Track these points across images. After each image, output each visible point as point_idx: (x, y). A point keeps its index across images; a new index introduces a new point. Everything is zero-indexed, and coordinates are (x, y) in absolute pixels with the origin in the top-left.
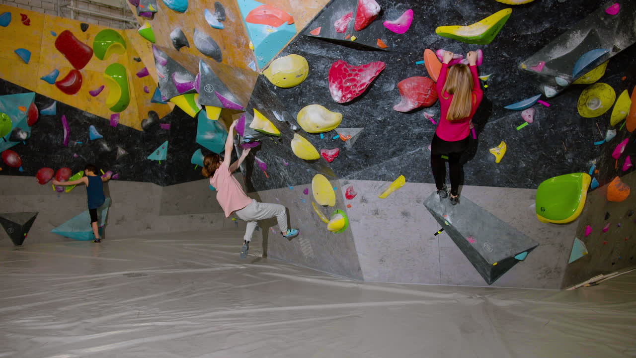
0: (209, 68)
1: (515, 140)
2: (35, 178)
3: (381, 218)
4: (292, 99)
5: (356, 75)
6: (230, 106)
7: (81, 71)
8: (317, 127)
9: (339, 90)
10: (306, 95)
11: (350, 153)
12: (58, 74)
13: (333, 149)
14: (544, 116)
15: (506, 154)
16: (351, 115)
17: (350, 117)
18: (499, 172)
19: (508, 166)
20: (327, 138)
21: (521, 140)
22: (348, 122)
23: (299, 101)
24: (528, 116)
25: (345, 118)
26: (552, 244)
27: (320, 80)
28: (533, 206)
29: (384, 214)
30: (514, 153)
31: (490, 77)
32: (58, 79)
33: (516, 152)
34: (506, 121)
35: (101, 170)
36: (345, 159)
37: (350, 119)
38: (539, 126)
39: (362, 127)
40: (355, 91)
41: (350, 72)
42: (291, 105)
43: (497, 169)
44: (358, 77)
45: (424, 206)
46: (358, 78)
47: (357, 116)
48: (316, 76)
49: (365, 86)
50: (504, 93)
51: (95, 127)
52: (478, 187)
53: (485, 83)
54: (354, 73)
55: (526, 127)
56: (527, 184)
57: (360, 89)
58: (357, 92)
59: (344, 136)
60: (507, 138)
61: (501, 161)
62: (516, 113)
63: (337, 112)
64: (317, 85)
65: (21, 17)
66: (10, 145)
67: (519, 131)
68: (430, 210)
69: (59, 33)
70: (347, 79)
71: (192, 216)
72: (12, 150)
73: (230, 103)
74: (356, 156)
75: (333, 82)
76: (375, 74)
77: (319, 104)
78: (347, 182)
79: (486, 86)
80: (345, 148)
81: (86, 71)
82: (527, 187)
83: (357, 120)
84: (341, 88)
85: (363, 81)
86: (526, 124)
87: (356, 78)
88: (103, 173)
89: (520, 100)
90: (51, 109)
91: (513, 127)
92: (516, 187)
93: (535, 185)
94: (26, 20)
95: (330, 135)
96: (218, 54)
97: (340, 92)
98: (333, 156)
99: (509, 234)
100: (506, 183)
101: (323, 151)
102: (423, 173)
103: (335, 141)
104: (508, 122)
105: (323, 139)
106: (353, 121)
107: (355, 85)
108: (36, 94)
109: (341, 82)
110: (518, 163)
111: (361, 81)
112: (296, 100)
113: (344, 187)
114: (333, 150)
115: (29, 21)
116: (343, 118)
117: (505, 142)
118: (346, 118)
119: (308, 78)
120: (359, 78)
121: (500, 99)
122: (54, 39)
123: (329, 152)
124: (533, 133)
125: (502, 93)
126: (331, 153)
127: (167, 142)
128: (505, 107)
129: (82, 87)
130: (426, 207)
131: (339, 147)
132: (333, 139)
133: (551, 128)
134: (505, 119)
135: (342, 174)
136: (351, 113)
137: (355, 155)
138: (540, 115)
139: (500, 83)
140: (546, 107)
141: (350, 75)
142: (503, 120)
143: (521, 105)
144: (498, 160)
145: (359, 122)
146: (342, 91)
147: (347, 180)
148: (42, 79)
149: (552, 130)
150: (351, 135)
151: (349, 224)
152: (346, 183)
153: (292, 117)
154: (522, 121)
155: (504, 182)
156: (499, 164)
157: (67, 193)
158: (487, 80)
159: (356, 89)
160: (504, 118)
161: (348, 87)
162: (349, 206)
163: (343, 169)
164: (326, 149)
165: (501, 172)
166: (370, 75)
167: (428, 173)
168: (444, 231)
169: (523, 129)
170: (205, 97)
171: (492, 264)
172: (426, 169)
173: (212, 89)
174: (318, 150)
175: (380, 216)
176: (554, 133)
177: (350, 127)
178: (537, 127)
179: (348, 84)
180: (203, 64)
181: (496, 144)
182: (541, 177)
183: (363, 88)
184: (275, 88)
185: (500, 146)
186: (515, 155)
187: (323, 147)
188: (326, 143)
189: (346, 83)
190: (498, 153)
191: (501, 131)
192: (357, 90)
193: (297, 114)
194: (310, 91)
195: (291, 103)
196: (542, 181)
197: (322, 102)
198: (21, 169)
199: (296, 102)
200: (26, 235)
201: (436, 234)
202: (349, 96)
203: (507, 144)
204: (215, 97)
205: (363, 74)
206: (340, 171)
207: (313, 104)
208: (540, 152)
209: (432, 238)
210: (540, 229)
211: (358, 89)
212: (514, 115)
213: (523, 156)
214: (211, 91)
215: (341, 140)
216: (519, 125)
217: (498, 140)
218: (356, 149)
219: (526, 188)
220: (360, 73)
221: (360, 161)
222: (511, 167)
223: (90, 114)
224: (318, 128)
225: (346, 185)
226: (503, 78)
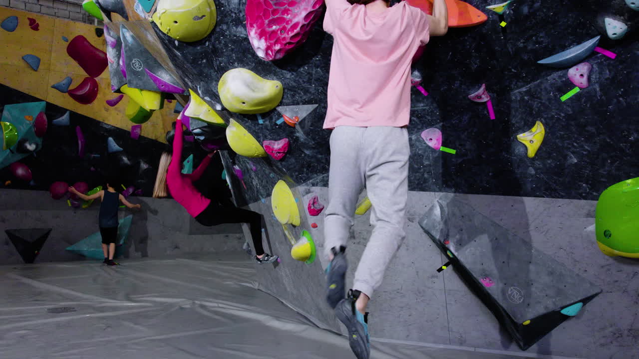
0: (132, 37)
1: (558, 119)
2: (48, 192)
3: (359, 243)
4: (204, 61)
5: (286, 11)
6: (167, 89)
7: (97, 79)
8: (244, 103)
9: (260, 38)
10: (222, 52)
11: (304, 145)
12: (70, 81)
13: (280, 139)
14: (607, 76)
15: (545, 142)
16: (294, 84)
17: (294, 87)
18: (533, 172)
19: (549, 162)
20: (267, 123)
21: (568, 117)
22: (293, 96)
23: (215, 63)
24: (578, 74)
25: (286, 89)
26: (624, 291)
27: (237, 25)
28: (592, 228)
29: (363, 238)
30: (557, 141)
31: (510, 5)
32: (71, 87)
33: (562, 137)
34: (543, 87)
35: (122, 185)
36: (300, 156)
37: (295, 91)
38: (599, 93)
39: (316, 103)
40: (284, 39)
41: (275, 7)
42: (206, 70)
43: (531, 168)
44: (288, 14)
45: (419, 227)
46: (288, 17)
47: (303, 85)
48: (229, 19)
49: (298, 29)
50: (535, 35)
51: (114, 140)
52: (502, 198)
53: (501, 17)
54: (282, 8)
55: (577, 96)
56: (580, 191)
57: (291, 34)
58: (288, 40)
59: (290, 119)
60: (545, 116)
61: (536, 154)
62: (560, 73)
63: (273, 80)
64: (235, 36)
65: (28, 22)
66: (19, 157)
67: (565, 102)
68: (427, 232)
69: (71, 38)
70: (271, 18)
71: (227, 236)
72: (20, 163)
73: (166, 84)
74: (316, 151)
75: (252, 26)
76: (314, 7)
77: (244, 66)
78: (309, 190)
79: (503, 24)
80: (297, 137)
81: (102, 79)
82: (580, 197)
83: (306, 91)
84: (262, 34)
85: (295, 20)
86: (576, 90)
87: (285, 16)
88: (125, 189)
89: (564, 48)
90: (64, 119)
91: (555, 96)
92: (562, 197)
93: (595, 194)
94: (34, 25)
95: (271, 119)
96: (120, 6)
97: (263, 40)
98: (280, 149)
99: (551, 273)
100: (546, 190)
101: (266, 143)
102: (415, 176)
103: (280, 126)
104: (545, 88)
105: (262, 124)
106: (300, 94)
107: (284, 28)
108: (47, 103)
109: (263, 23)
110: (565, 157)
111: (291, 20)
112: (210, 63)
113: (305, 197)
114: (280, 142)
115: (38, 25)
116: (284, 89)
117: (542, 122)
118: (288, 89)
119: (217, 24)
120: (290, 16)
121: (529, 48)
122: (66, 44)
123: (274, 144)
124: (588, 105)
125: (532, 36)
126: (278, 145)
127: (191, 156)
128: (539, 62)
129: (99, 96)
130: (422, 227)
131: (287, 136)
132: (277, 125)
133: (620, 96)
134: (541, 83)
135: (301, 178)
136: (295, 81)
137: (314, 148)
138: (600, 73)
139: (527, 17)
140: (609, 59)
141: (275, 12)
142: (539, 85)
143: (567, 55)
144: (531, 153)
145: (309, 95)
146: (266, 40)
147: (308, 188)
148: (53, 87)
149: (621, 99)
150: (299, 116)
151: (316, 251)
152: (308, 192)
153: (212, 91)
154: (570, 85)
155: (543, 188)
156: (533, 159)
157: (85, 209)
158: (504, 13)
159: (285, 35)
160: (539, 81)
161: (274, 32)
162: (315, 226)
163: (301, 172)
164: (270, 139)
165: (536, 173)
166: (305, 9)
167: (423, 175)
168: (450, 267)
169: (571, 99)
170: (133, 76)
171: (521, 322)
172: (420, 169)
173: (141, 65)
174: (259, 142)
175: (357, 241)
176: (625, 104)
177: (298, 104)
178: (596, 96)
179: (274, 27)
180: (124, 30)
181: (528, 126)
182: (603, 180)
183: (295, 31)
184: (176, 43)
185: (534, 129)
186: (560, 144)
187: (265, 138)
188: (268, 130)
189: (270, 26)
190: (531, 141)
191: (535, 104)
192: (287, 36)
193: (217, 85)
194: (226, 45)
195: (205, 67)
196: (606, 188)
197: (248, 64)
198: (32, 183)
199: (210, 64)
200: (38, 253)
201: (440, 270)
202: (277, 47)
203: (546, 125)
204: (146, 78)
205: (294, 10)
206: (297, 173)
207: (236, 67)
208: (602, 136)
209: (433, 277)
210: (602, 267)
211: (288, 34)
212: (555, 75)
213: (573, 146)
214: (140, 68)
215: (288, 125)
216: (565, 93)
217: (531, 120)
218: (314, 139)
219: (580, 199)
220: (290, 8)
221: (322, 158)
222: (553, 165)
223: (109, 125)
224: (244, 105)
225: (309, 195)
226: (531, 7)
